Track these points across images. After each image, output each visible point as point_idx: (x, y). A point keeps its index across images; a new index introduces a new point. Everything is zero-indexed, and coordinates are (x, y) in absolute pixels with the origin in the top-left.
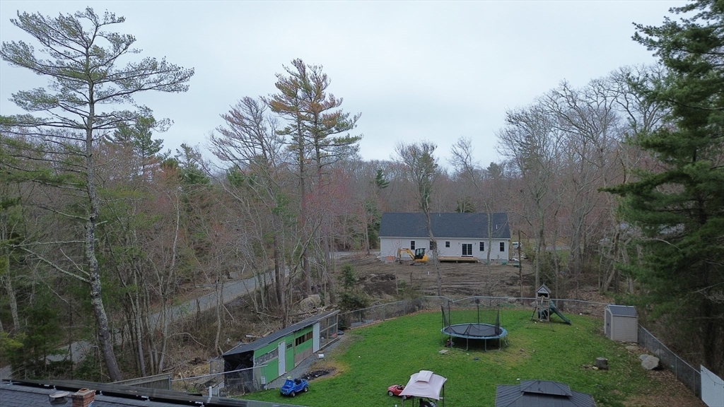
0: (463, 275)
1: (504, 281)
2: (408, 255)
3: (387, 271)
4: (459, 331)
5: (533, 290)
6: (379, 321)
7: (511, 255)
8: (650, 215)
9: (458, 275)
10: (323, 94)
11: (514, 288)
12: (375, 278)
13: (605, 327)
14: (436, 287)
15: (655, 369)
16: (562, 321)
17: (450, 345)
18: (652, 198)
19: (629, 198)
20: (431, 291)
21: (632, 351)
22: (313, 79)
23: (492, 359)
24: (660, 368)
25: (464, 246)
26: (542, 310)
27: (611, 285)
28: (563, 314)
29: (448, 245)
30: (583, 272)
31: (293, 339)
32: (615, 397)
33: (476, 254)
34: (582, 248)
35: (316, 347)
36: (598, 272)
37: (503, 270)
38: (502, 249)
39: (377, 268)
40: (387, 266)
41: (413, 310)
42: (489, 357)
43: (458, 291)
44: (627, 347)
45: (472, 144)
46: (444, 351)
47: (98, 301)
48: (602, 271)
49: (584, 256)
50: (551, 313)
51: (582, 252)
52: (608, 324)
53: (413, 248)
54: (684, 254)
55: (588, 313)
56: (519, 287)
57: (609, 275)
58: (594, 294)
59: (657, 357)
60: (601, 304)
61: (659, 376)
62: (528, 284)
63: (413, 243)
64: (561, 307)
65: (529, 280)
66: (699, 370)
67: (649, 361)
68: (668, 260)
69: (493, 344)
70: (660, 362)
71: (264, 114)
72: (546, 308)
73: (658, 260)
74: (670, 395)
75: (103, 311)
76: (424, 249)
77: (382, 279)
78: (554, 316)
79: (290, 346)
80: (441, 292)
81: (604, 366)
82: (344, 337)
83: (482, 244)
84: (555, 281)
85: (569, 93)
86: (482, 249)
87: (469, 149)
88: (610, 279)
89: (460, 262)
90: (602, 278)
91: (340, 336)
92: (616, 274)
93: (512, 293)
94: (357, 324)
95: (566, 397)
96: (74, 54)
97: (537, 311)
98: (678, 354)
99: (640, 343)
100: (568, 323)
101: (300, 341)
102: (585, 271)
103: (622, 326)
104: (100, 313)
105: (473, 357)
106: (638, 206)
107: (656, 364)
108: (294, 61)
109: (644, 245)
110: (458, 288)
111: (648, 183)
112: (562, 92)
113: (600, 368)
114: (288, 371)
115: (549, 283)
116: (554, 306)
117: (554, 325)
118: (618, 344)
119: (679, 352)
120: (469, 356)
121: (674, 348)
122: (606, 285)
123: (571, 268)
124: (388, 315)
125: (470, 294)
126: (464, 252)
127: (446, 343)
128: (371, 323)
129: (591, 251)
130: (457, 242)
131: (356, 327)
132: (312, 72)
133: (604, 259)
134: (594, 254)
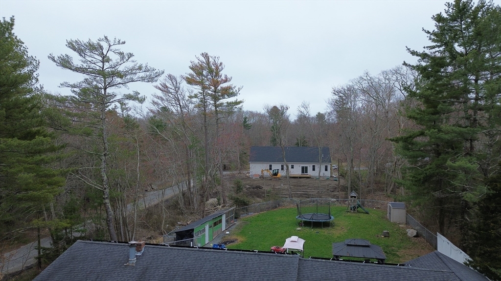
0: (303, 186)
1: (328, 190)
2: (267, 174)
3: (256, 183)
4: (307, 218)
5: (347, 194)
6: (256, 214)
7: (331, 173)
8: (412, 153)
9: (300, 186)
10: (220, 74)
11: (335, 193)
12: (249, 188)
13: (388, 215)
14: (288, 193)
15: (414, 236)
16: (364, 212)
17: (302, 225)
18: (413, 144)
19: (401, 144)
20: (285, 196)
21: (403, 228)
22: (213, 65)
23: (326, 232)
24: (417, 236)
25: (303, 168)
26: (353, 206)
27: (392, 191)
28: (365, 208)
29: (292, 167)
30: (376, 184)
31: (212, 223)
32: (393, 250)
33: (310, 172)
34: (375, 169)
35: (224, 229)
36: (384, 183)
37: (328, 182)
38: (326, 170)
39: (248, 182)
40: (254, 180)
41: (276, 207)
42: (324, 231)
43: (301, 196)
44: (400, 226)
45: (310, 106)
46: (299, 229)
47: (107, 201)
48: (387, 183)
49: (377, 174)
50: (357, 208)
51: (375, 171)
52: (390, 213)
53: (271, 169)
54: (426, 174)
55: (378, 208)
56: (338, 193)
57: (391, 186)
58: (382, 197)
59: (416, 230)
60: (386, 202)
61: (417, 240)
62: (343, 191)
63: (271, 166)
64: (363, 204)
65: (344, 189)
66: (436, 234)
67: (411, 232)
68: (419, 177)
69: (326, 225)
70: (417, 233)
71: (181, 86)
72: (355, 204)
73: (414, 177)
74: (422, 249)
75: (110, 206)
76: (278, 170)
77: (254, 188)
78: (359, 209)
79: (211, 227)
80: (291, 196)
81: (387, 235)
82: (238, 223)
83: (314, 167)
84: (359, 189)
85: (369, 78)
86: (314, 169)
87: (308, 109)
88: (391, 188)
89: (300, 178)
90: (387, 187)
91: (236, 222)
92: (395, 185)
93: (334, 197)
94: (244, 215)
95: (368, 246)
96: (96, 62)
97: (350, 206)
98: (426, 228)
99: (407, 223)
100: (367, 213)
101: (215, 224)
102: (377, 183)
103: (397, 214)
104: (109, 208)
105: (316, 232)
106: (406, 148)
107: (415, 234)
108: (203, 54)
109: (409, 169)
110: (301, 194)
111: (410, 137)
112: (365, 78)
113: (385, 237)
114: (210, 242)
115: (356, 190)
116: (359, 203)
117: (360, 214)
118: (395, 224)
119: (427, 226)
120: (313, 231)
121: (424, 224)
122: (389, 192)
123: (369, 182)
124: (262, 210)
125: (308, 198)
126: (303, 172)
127: (300, 224)
128: (252, 215)
129: (380, 171)
130: (299, 165)
131: (244, 217)
132: (213, 61)
133: (389, 175)
134: (382, 173)
